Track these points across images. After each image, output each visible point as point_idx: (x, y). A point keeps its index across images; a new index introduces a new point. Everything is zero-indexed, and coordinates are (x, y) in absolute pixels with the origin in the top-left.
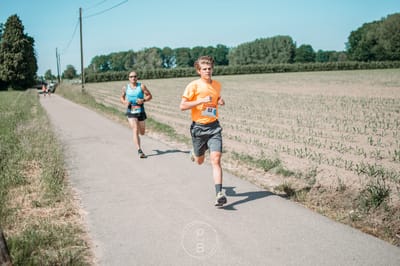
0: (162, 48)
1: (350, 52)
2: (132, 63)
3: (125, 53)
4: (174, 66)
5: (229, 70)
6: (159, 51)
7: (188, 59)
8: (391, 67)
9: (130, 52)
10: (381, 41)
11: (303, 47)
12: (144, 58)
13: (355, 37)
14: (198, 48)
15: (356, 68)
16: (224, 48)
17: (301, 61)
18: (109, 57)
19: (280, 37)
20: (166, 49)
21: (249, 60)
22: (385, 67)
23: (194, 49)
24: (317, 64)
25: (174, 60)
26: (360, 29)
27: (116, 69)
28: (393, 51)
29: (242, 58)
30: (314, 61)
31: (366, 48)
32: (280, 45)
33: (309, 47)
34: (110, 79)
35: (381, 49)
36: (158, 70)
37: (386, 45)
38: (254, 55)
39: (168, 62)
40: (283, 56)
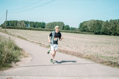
0: (26, 21)
1: (79, 28)
2: (17, 24)
3: (15, 21)
4: (29, 27)
5: (44, 30)
6: (25, 21)
7: (33, 25)
8: (88, 34)
9: (16, 21)
10: (88, 27)
11: (67, 25)
12: (21, 23)
13: (81, 25)
14: (37, 22)
15: (79, 33)
16: (44, 23)
17: (65, 29)
18: (10, 21)
19: (61, 22)
20: (27, 21)
21: (51, 27)
22: (87, 34)
23: (35, 22)
24: (70, 31)
25: (29, 25)
26: (83, 23)
27: (11, 25)
28: (91, 30)
29: (49, 27)
30: (69, 30)
31: (83, 28)
32: (60, 24)
33: (68, 26)
34: (10, 28)
35: (88, 29)
36: (24, 27)
37: (89, 28)
38: (53, 26)
39: (27, 25)
40: (61, 27)
